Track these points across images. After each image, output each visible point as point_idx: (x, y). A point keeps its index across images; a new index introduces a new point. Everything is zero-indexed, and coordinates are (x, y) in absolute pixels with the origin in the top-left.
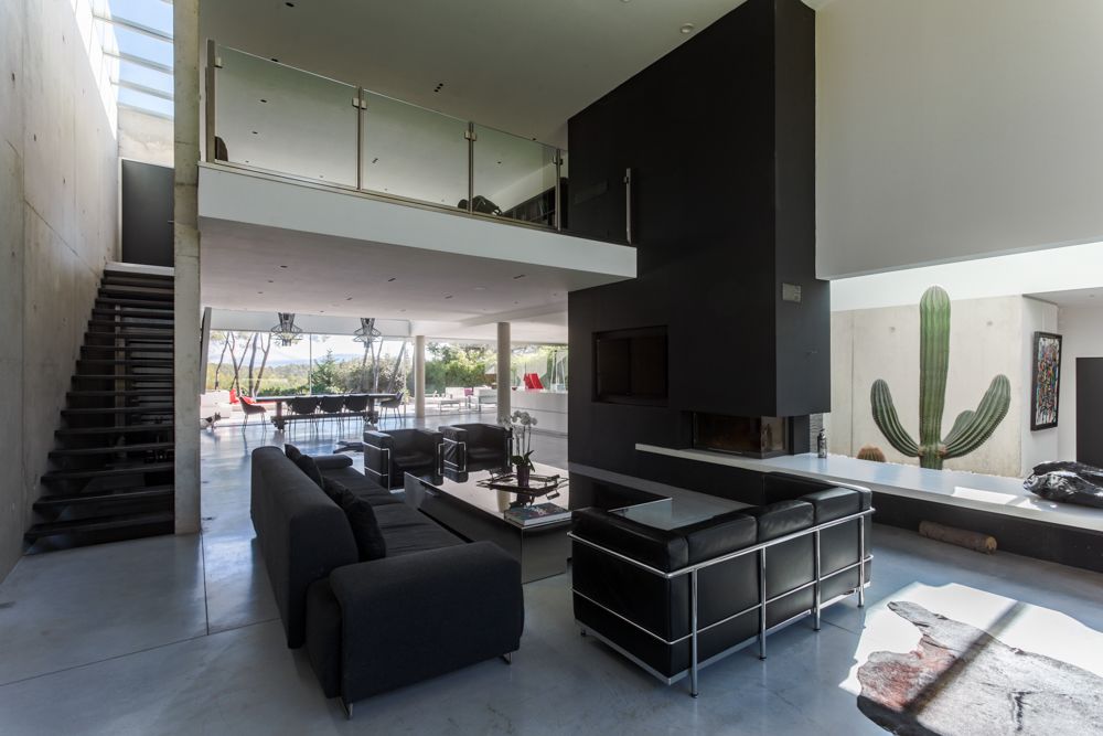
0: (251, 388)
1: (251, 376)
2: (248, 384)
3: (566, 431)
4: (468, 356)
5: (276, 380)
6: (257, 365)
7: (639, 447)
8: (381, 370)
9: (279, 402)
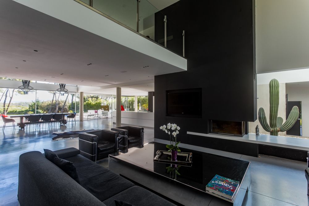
0: (4, 111)
1: (4, 106)
2: (3, 109)
3: (154, 127)
4: (92, 100)
5: (15, 108)
6: (7, 102)
7: (188, 133)
8: (59, 104)
9: (22, 118)
